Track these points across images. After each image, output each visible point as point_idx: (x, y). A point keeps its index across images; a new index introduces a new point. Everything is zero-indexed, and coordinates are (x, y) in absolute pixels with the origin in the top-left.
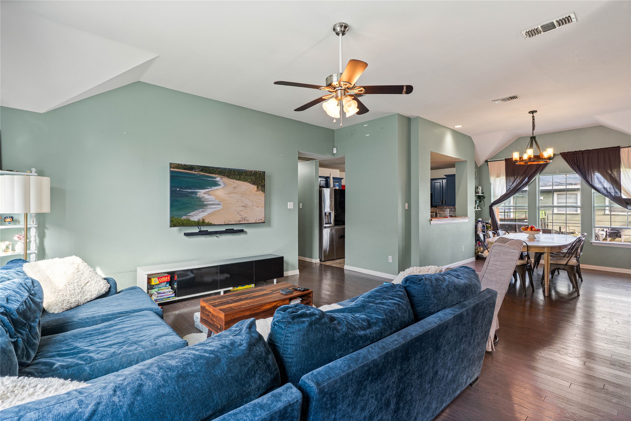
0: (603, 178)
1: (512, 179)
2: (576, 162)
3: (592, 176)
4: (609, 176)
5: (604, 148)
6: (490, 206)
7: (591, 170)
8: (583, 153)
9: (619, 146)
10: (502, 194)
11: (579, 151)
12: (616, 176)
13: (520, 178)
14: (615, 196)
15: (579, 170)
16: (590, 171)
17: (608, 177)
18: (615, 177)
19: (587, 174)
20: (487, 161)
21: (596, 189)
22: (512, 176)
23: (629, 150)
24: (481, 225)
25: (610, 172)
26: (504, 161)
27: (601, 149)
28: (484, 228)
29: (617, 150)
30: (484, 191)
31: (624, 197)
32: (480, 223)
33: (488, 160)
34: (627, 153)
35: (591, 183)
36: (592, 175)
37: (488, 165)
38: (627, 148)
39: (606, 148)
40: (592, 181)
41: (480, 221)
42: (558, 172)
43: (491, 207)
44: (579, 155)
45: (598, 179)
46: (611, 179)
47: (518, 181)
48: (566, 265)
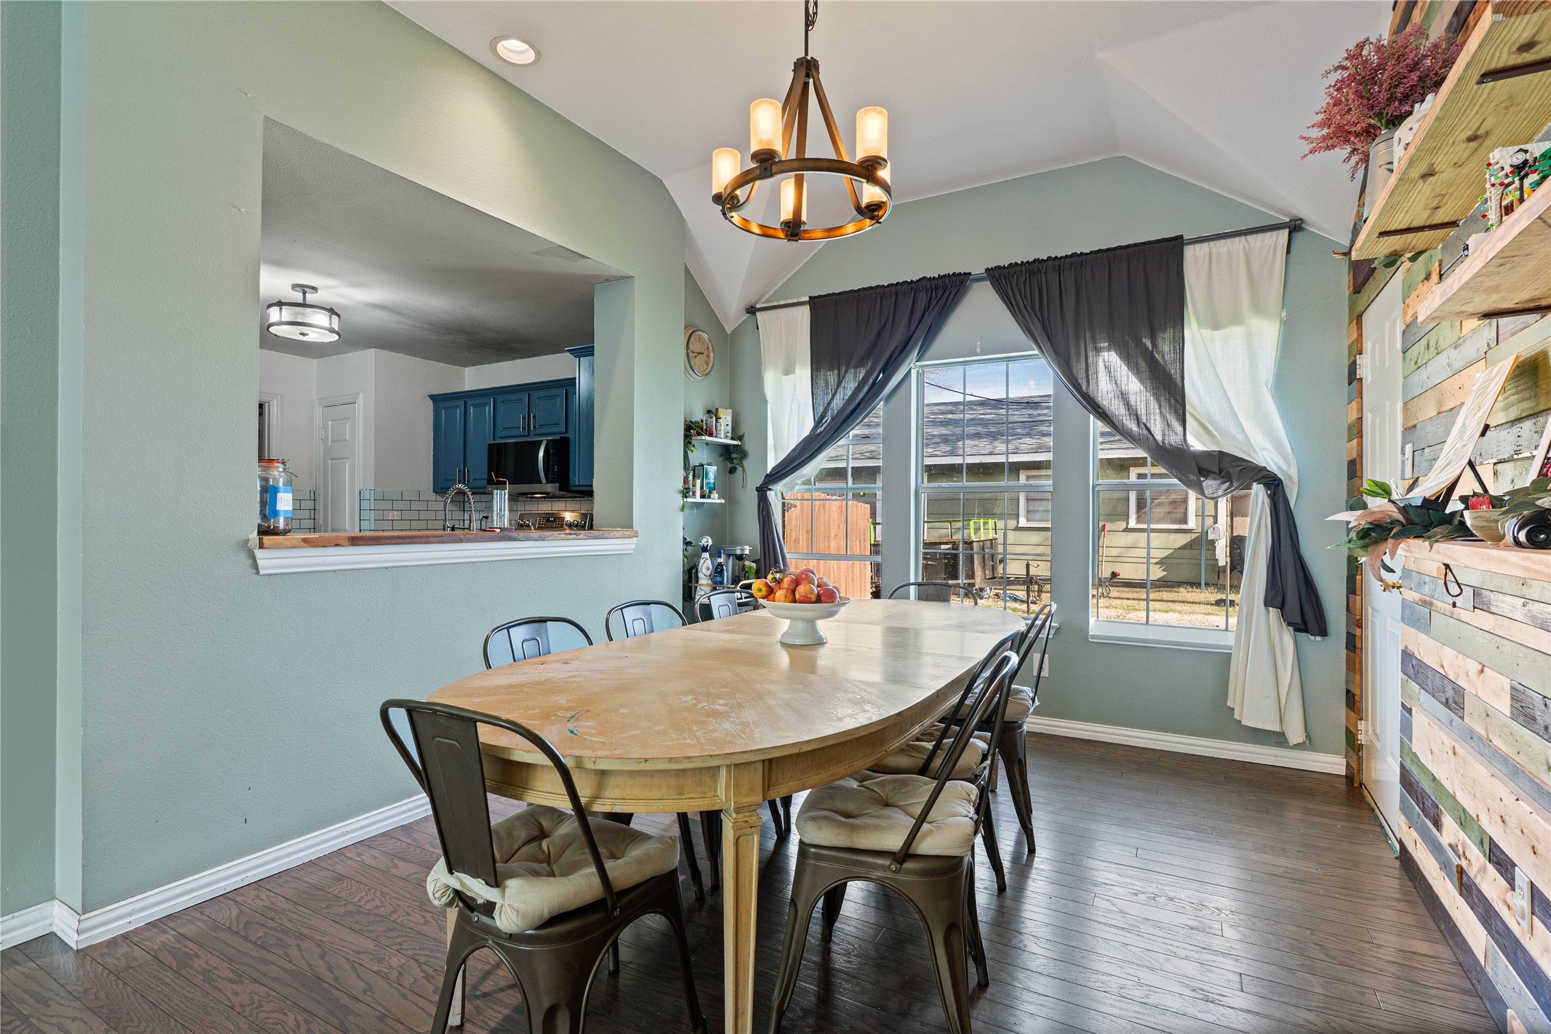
0: (1124, 368)
1: (832, 377)
2: (1037, 307)
3: (1090, 360)
4: (1146, 361)
5: (1129, 246)
6: (758, 489)
7: (1088, 335)
8: (1059, 267)
9: (1181, 237)
10: (799, 436)
11: (1049, 258)
12: (1167, 357)
13: (855, 372)
14: (1163, 442)
15: (1049, 339)
16: (1083, 340)
17: (1143, 364)
18: (1165, 361)
19: (1074, 358)
20: (752, 310)
21: (1103, 415)
22: (831, 369)
23: (1214, 251)
24: (709, 562)
25: (1149, 344)
26: (806, 309)
27: (1120, 247)
28: (719, 579)
29: (1171, 250)
30: (745, 429)
31: (1197, 443)
32: (706, 555)
33: (758, 306)
34: (1206, 265)
35: (1084, 388)
36: (1090, 354)
37: (758, 328)
38: (1205, 245)
39: (1136, 245)
40: (1088, 381)
41: (705, 549)
42: (978, 350)
43: (762, 491)
44: (1048, 275)
45: (1110, 372)
46: (1150, 371)
47: (850, 385)
48: (905, 854)
